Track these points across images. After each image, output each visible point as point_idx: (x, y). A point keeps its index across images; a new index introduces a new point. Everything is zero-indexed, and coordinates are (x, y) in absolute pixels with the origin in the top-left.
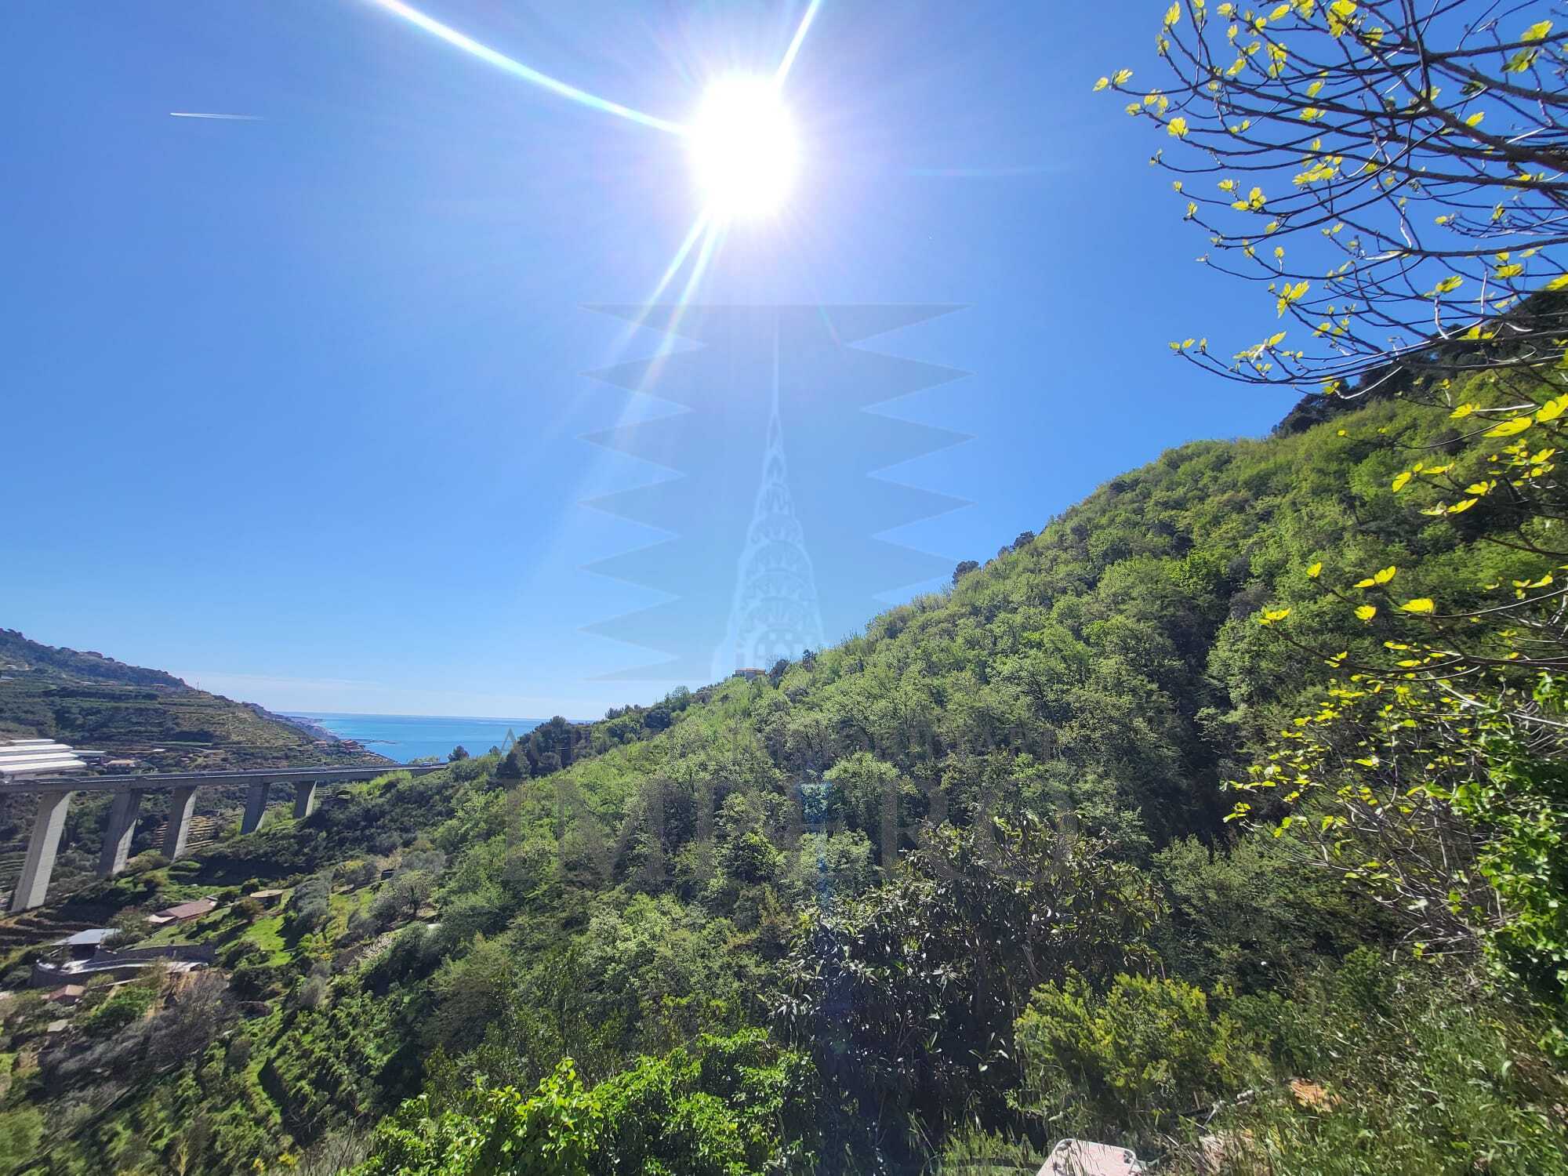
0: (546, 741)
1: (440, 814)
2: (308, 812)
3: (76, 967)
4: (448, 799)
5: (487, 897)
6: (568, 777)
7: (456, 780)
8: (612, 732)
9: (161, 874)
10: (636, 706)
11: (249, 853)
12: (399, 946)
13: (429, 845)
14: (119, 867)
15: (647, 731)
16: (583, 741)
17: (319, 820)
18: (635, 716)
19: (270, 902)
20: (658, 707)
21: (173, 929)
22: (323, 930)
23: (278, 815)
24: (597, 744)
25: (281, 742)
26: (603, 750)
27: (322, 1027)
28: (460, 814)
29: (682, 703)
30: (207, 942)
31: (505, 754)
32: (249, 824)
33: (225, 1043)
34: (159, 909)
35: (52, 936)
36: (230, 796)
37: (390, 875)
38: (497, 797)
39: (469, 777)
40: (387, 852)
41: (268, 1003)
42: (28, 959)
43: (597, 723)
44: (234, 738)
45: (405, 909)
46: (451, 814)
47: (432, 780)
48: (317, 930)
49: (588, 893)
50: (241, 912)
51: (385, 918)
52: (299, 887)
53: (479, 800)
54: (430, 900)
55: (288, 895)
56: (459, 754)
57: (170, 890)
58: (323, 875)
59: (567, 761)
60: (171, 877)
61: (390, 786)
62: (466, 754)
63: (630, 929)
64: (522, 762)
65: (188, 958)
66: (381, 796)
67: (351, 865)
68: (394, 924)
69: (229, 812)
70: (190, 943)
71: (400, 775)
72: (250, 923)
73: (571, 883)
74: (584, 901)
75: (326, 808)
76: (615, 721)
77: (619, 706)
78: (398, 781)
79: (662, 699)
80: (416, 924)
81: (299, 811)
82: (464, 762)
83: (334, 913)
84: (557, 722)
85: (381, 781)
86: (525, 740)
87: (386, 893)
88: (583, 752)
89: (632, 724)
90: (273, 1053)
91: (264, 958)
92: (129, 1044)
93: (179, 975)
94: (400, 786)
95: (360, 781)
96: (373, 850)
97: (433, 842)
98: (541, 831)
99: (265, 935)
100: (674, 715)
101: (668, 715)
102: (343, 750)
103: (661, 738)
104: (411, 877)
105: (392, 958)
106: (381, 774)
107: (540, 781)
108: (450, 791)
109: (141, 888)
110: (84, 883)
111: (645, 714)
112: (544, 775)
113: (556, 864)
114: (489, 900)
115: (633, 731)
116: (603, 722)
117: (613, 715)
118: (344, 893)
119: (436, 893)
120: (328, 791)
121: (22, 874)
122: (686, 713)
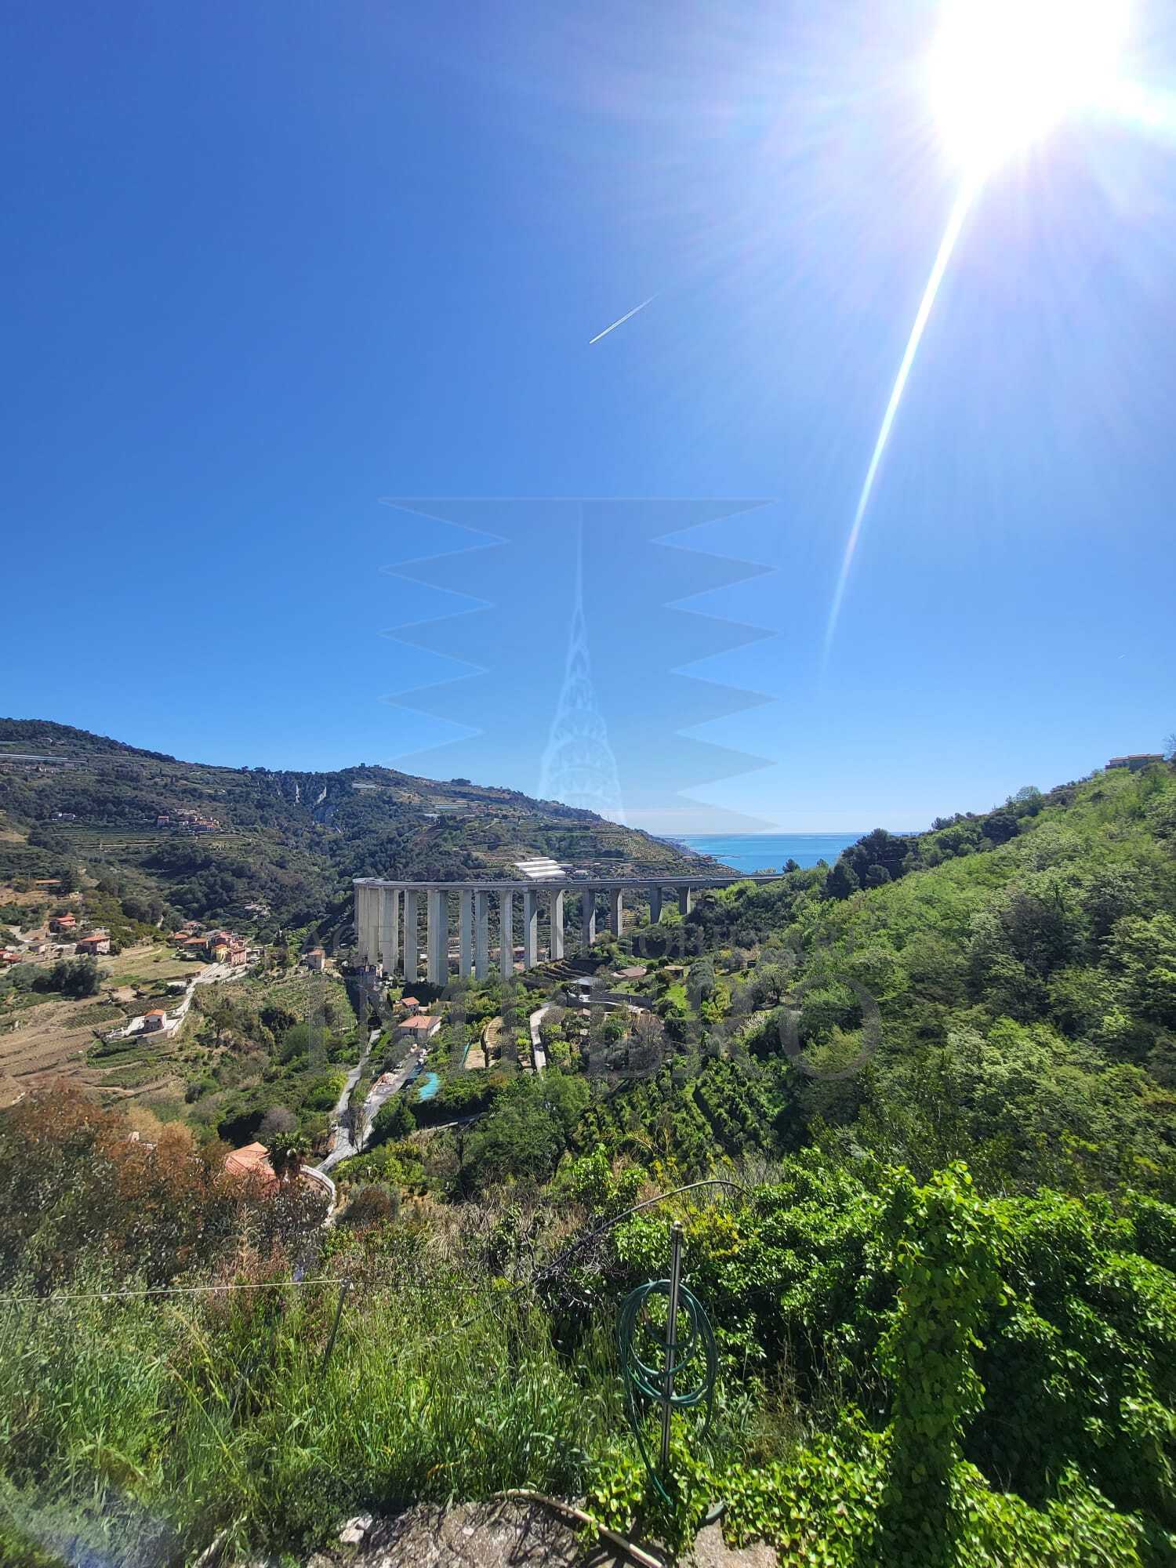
0: (870, 854)
1: (784, 918)
2: (689, 911)
3: (585, 998)
4: (789, 906)
5: (836, 995)
6: (900, 889)
7: (793, 889)
8: (943, 843)
9: (614, 946)
10: (969, 814)
11: (658, 938)
12: (770, 1024)
13: (780, 944)
14: (593, 940)
15: (987, 841)
16: (910, 853)
17: (696, 917)
18: (971, 825)
19: (677, 973)
20: (999, 813)
21: (626, 984)
22: (714, 1000)
23: (670, 912)
24: (927, 856)
25: (662, 858)
26: (935, 862)
27: (726, 1073)
28: (801, 919)
29: (1033, 806)
30: (646, 996)
31: (832, 866)
32: (655, 917)
33: (670, 1067)
34: (618, 969)
35: (570, 977)
36: (640, 896)
37: (754, 965)
38: (831, 906)
39: (804, 886)
40: (748, 946)
41: (689, 1046)
42: (564, 989)
43: (923, 834)
44: (635, 855)
45: (770, 994)
46: (793, 918)
47: (773, 889)
48: (710, 1000)
49: (941, 1008)
50: (661, 978)
51: (758, 1000)
52: (693, 965)
53: (815, 908)
54: (788, 990)
55: (687, 970)
56: (791, 867)
57: (621, 959)
58: (706, 960)
59: (898, 873)
60: (620, 949)
61: (741, 893)
62: (797, 867)
63: (997, 1054)
64: (850, 875)
65: (639, 1005)
66: (736, 900)
67: (725, 954)
68: (763, 1005)
69: (641, 908)
70: (637, 994)
71: (747, 883)
72: (668, 987)
73: (919, 993)
74: (937, 1014)
75: (700, 908)
76: (946, 831)
77: (946, 815)
78: (747, 888)
79: (1001, 803)
80: (780, 1008)
81: (682, 909)
82: (796, 873)
83: (719, 989)
84: (879, 836)
85: (734, 888)
86: (848, 854)
87: (752, 981)
88: (913, 864)
89: (967, 834)
90: (699, 1082)
91: (681, 1014)
92: (619, 1052)
93: (635, 1015)
94: (748, 893)
95: (719, 888)
96: (739, 944)
97: (782, 941)
98: (880, 940)
99: (677, 996)
100: (1022, 821)
101: (1014, 821)
102: (704, 863)
103: (1007, 849)
104: (770, 969)
105: (767, 1032)
106: (733, 882)
107: (871, 893)
108: (789, 899)
109: (605, 954)
110: (579, 947)
111: (982, 822)
112: (874, 887)
113: (901, 974)
114: (840, 999)
115: (968, 840)
116: (930, 833)
117: (940, 825)
118: (723, 975)
119: (792, 986)
120: (699, 895)
121: (551, 937)
122: (1038, 819)
